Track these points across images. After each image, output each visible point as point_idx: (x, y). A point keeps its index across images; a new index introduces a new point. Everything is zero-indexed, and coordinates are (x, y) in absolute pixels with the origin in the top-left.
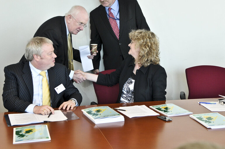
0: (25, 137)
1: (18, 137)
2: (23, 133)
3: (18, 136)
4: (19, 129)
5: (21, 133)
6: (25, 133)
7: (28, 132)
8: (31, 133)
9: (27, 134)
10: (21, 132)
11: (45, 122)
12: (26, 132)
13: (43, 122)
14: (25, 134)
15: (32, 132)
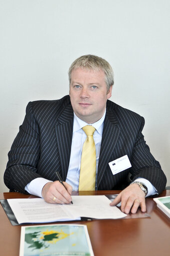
0: (43, 249)
1: (30, 247)
2: (40, 239)
3: (30, 245)
4: (32, 230)
5: (35, 240)
6: (44, 240)
7: (49, 237)
8: (55, 240)
9: (47, 243)
10: (35, 236)
11: (84, 220)
12: (45, 236)
13: (80, 219)
14: (43, 242)
15: (57, 238)
